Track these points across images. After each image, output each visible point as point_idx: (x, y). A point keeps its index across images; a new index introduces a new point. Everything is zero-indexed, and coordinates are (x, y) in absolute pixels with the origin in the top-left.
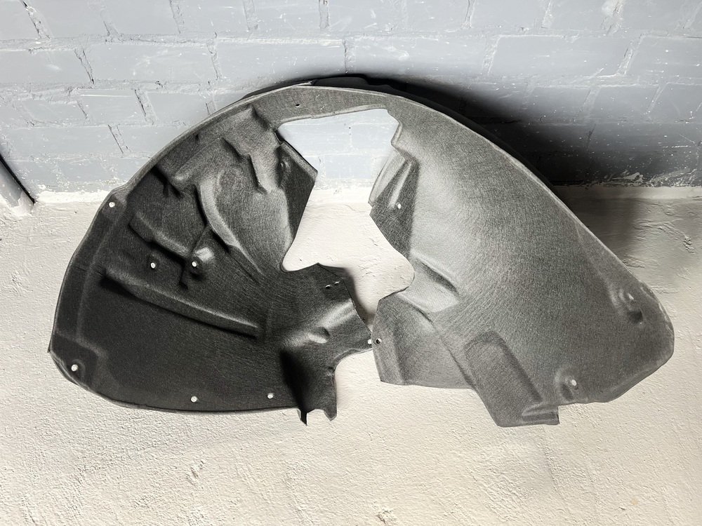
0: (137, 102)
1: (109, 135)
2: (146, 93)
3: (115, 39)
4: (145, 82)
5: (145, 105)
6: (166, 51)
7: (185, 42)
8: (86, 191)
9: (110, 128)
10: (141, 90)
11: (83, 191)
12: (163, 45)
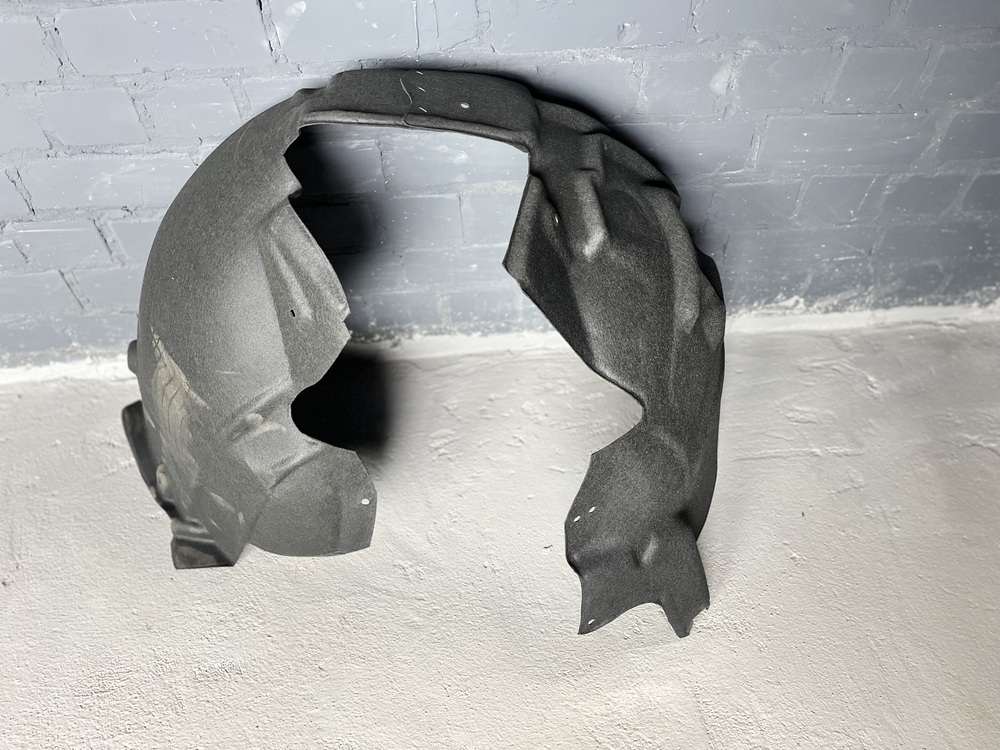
0: (97, 236)
1: (61, 284)
2: (110, 223)
3: (61, 153)
4: (108, 208)
5: (109, 240)
6: (133, 165)
7: (158, 152)
10: (102, 220)
12: (128, 157)
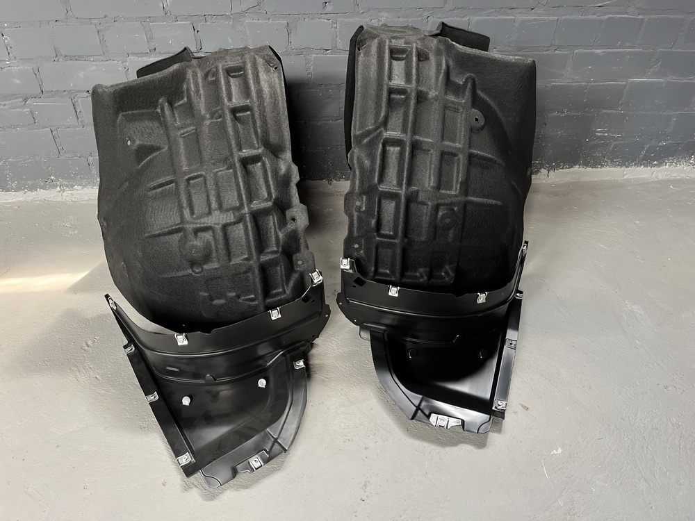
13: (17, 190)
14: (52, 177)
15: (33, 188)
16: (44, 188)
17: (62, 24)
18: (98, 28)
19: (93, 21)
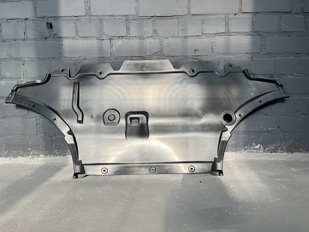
8: (13, 157)
9: (36, 120)
11: (11, 157)
13: (6, 157)
14: (29, 149)
15: (15, 156)
16: (22, 156)
17: (56, 59)
18: (75, 62)
19: (73, 59)
